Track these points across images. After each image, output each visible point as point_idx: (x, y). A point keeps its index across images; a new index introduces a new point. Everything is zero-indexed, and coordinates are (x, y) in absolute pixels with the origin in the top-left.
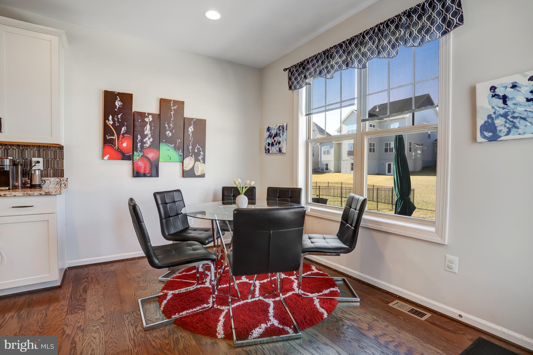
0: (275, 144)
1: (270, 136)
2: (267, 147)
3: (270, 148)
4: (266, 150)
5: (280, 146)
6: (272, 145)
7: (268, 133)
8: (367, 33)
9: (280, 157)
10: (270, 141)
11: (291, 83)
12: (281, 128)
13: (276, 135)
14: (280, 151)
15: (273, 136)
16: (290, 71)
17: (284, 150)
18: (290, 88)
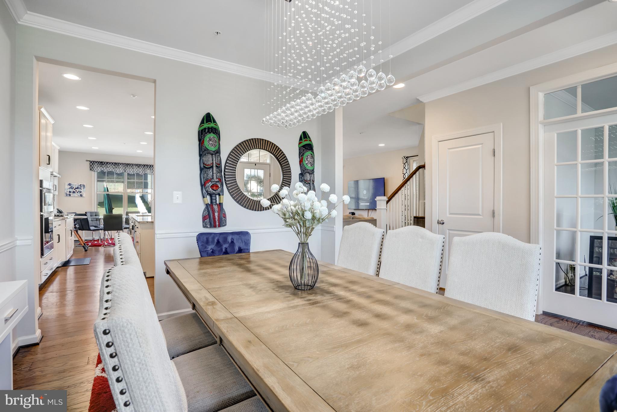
0: (76, 192)
1: (72, 188)
2: (68, 193)
3: (71, 194)
4: (66, 194)
5: (81, 193)
6: (74, 192)
7: (69, 187)
8: (134, 165)
9: (81, 198)
10: (72, 190)
11: (91, 168)
12: (82, 185)
13: (78, 188)
14: (81, 195)
15: (74, 188)
16: (91, 162)
17: (84, 195)
18: (91, 169)
